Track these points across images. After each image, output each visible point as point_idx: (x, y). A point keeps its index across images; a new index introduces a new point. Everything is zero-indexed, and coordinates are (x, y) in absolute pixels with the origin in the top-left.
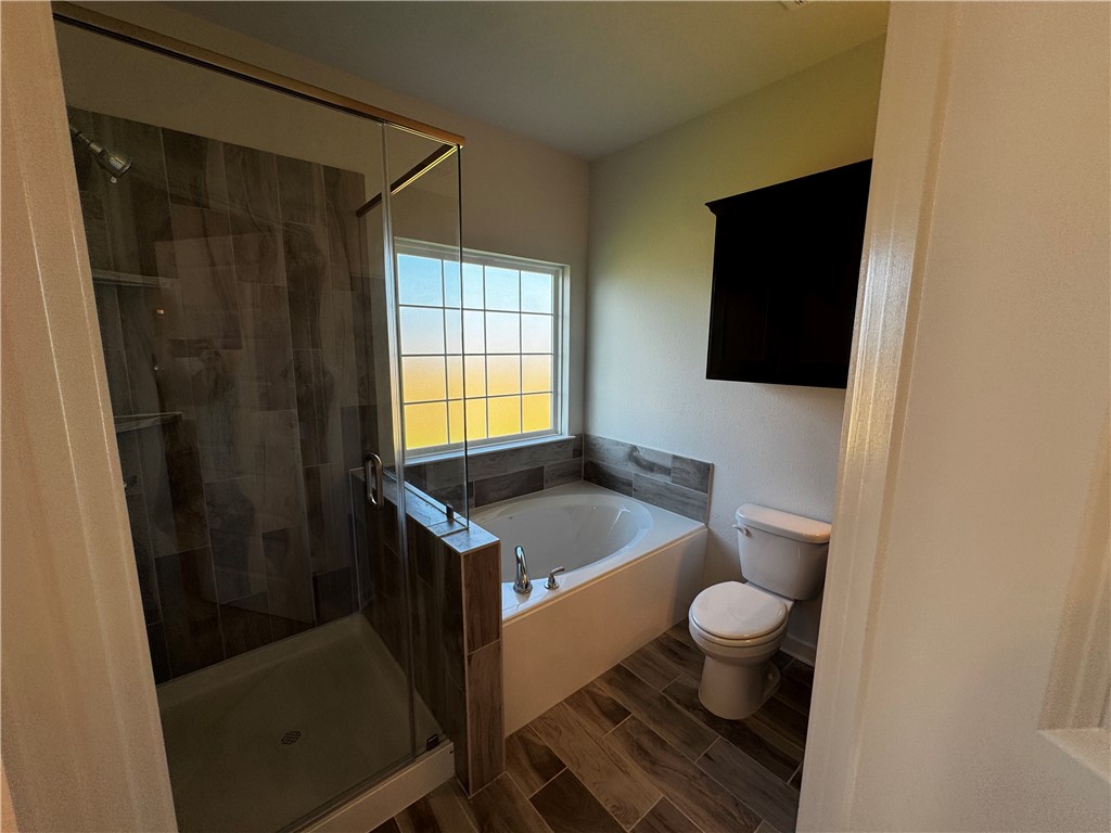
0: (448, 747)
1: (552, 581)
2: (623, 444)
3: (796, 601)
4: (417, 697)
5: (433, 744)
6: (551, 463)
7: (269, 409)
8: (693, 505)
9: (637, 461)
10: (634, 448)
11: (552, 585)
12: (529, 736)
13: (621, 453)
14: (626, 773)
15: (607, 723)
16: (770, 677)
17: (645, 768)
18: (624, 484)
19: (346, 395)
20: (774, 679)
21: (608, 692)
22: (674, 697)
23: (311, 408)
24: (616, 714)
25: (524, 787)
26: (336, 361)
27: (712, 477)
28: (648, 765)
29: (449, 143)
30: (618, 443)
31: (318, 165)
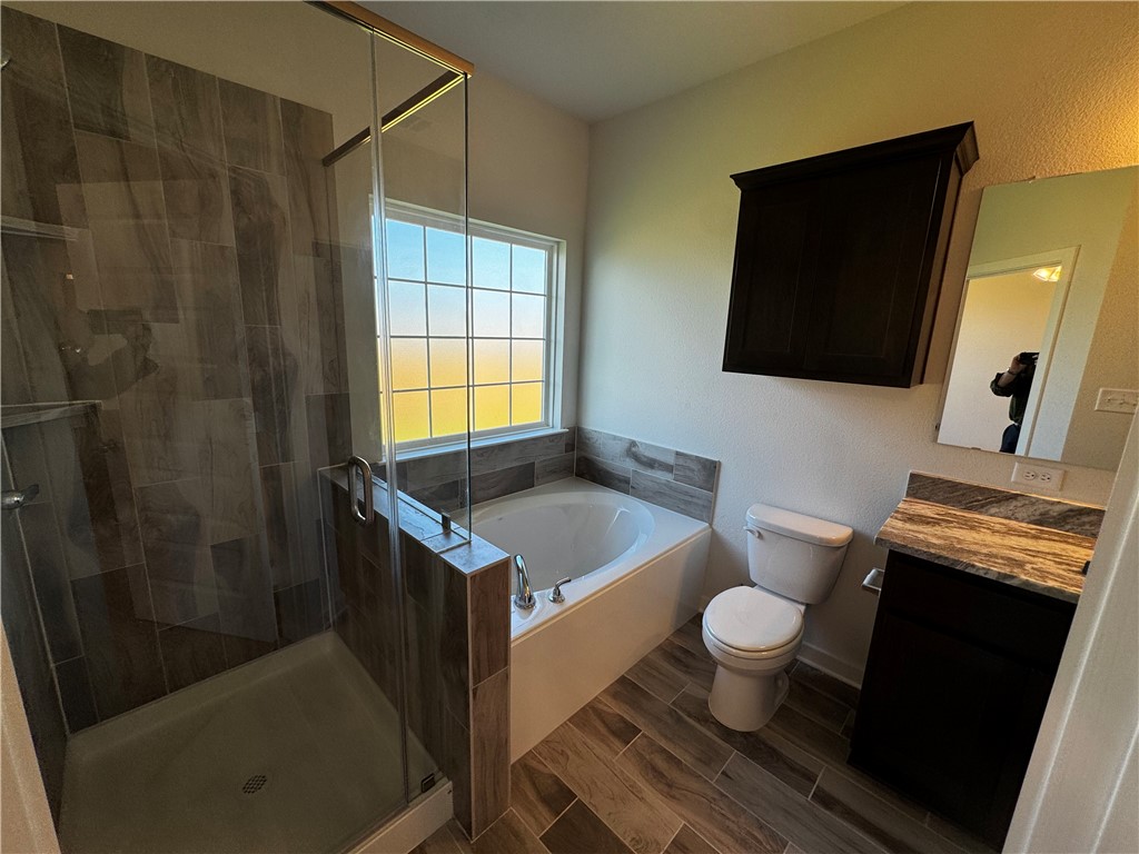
0: (445, 787)
1: (557, 593)
2: (621, 439)
3: (808, 606)
4: (410, 734)
5: (428, 784)
6: (543, 458)
7: (216, 397)
8: (697, 504)
9: (636, 458)
10: (633, 444)
11: (558, 598)
12: (534, 764)
13: (619, 448)
14: (642, 799)
15: (617, 743)
16: (780, 683)
17: (661, 792)
18: (620, 481)
19: (310, 382)
20: (784, 684)
21: (615, 708)
22: (684, 710)
23: (270, 397)
24: (625, 732)
25: (532, 824)
26: (299, 341)
27: (718, 476)
28: (666, 789)
29: (454, 69)
30: (615, 438)
31: (274, 97)
